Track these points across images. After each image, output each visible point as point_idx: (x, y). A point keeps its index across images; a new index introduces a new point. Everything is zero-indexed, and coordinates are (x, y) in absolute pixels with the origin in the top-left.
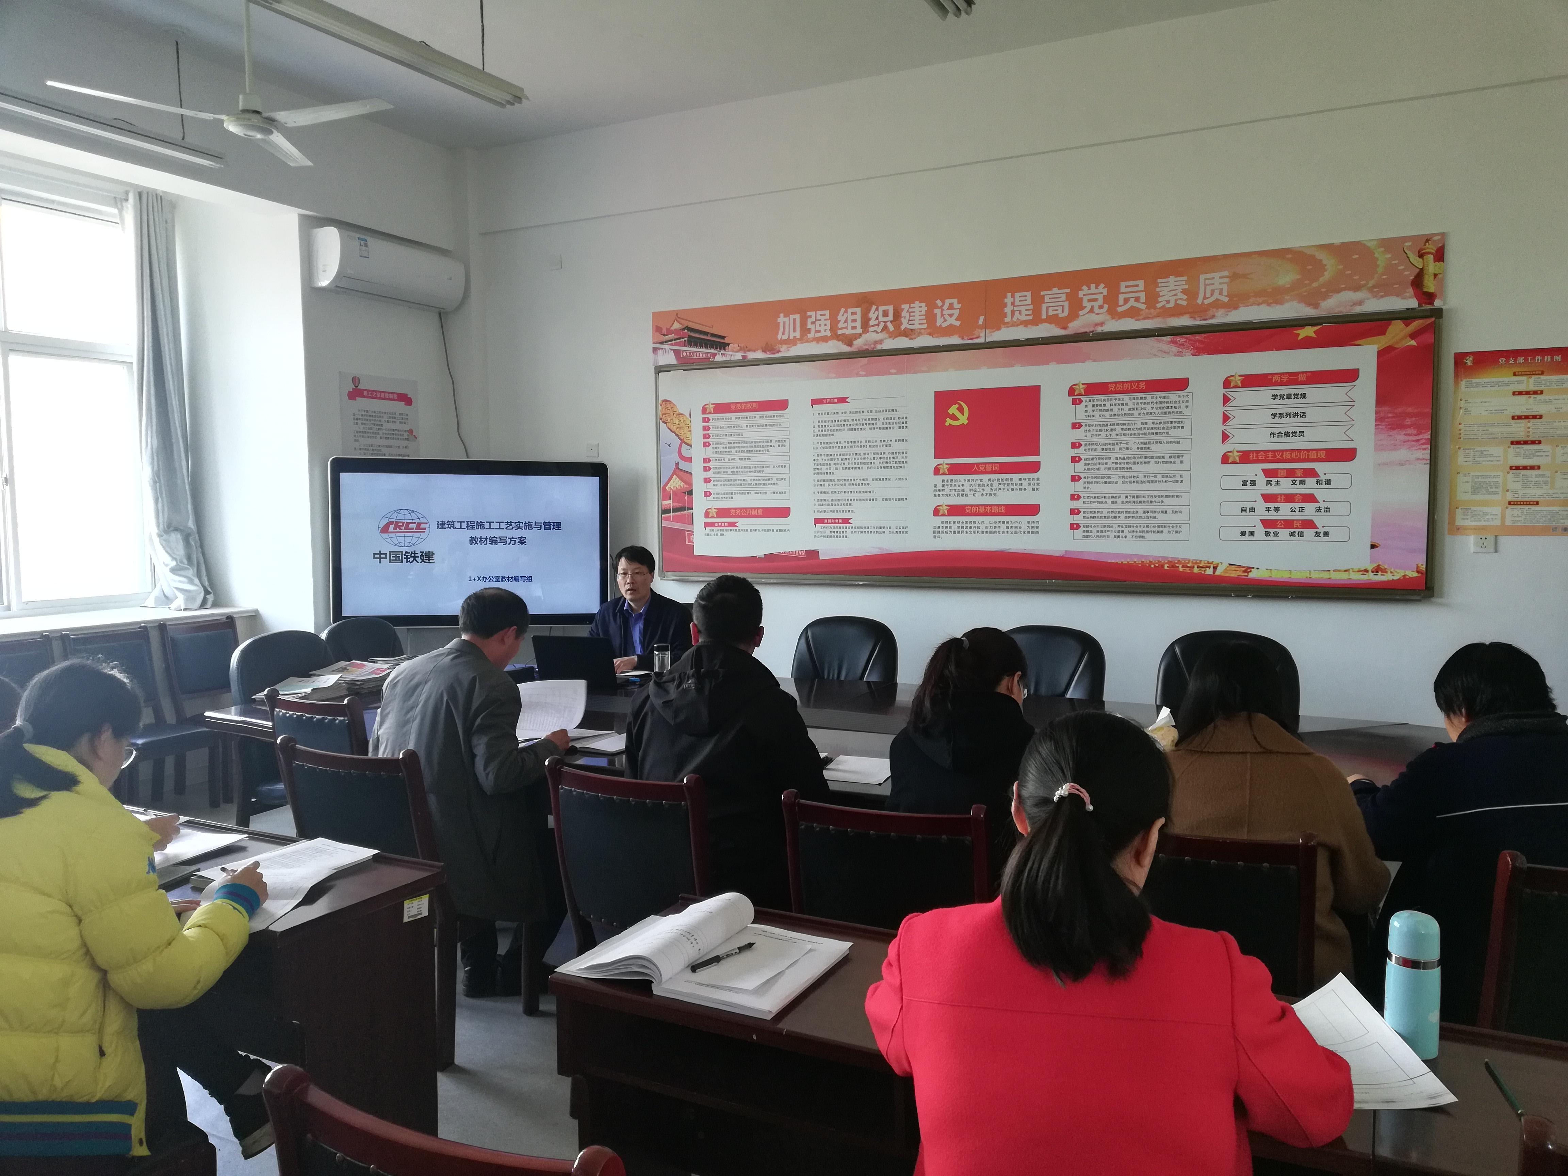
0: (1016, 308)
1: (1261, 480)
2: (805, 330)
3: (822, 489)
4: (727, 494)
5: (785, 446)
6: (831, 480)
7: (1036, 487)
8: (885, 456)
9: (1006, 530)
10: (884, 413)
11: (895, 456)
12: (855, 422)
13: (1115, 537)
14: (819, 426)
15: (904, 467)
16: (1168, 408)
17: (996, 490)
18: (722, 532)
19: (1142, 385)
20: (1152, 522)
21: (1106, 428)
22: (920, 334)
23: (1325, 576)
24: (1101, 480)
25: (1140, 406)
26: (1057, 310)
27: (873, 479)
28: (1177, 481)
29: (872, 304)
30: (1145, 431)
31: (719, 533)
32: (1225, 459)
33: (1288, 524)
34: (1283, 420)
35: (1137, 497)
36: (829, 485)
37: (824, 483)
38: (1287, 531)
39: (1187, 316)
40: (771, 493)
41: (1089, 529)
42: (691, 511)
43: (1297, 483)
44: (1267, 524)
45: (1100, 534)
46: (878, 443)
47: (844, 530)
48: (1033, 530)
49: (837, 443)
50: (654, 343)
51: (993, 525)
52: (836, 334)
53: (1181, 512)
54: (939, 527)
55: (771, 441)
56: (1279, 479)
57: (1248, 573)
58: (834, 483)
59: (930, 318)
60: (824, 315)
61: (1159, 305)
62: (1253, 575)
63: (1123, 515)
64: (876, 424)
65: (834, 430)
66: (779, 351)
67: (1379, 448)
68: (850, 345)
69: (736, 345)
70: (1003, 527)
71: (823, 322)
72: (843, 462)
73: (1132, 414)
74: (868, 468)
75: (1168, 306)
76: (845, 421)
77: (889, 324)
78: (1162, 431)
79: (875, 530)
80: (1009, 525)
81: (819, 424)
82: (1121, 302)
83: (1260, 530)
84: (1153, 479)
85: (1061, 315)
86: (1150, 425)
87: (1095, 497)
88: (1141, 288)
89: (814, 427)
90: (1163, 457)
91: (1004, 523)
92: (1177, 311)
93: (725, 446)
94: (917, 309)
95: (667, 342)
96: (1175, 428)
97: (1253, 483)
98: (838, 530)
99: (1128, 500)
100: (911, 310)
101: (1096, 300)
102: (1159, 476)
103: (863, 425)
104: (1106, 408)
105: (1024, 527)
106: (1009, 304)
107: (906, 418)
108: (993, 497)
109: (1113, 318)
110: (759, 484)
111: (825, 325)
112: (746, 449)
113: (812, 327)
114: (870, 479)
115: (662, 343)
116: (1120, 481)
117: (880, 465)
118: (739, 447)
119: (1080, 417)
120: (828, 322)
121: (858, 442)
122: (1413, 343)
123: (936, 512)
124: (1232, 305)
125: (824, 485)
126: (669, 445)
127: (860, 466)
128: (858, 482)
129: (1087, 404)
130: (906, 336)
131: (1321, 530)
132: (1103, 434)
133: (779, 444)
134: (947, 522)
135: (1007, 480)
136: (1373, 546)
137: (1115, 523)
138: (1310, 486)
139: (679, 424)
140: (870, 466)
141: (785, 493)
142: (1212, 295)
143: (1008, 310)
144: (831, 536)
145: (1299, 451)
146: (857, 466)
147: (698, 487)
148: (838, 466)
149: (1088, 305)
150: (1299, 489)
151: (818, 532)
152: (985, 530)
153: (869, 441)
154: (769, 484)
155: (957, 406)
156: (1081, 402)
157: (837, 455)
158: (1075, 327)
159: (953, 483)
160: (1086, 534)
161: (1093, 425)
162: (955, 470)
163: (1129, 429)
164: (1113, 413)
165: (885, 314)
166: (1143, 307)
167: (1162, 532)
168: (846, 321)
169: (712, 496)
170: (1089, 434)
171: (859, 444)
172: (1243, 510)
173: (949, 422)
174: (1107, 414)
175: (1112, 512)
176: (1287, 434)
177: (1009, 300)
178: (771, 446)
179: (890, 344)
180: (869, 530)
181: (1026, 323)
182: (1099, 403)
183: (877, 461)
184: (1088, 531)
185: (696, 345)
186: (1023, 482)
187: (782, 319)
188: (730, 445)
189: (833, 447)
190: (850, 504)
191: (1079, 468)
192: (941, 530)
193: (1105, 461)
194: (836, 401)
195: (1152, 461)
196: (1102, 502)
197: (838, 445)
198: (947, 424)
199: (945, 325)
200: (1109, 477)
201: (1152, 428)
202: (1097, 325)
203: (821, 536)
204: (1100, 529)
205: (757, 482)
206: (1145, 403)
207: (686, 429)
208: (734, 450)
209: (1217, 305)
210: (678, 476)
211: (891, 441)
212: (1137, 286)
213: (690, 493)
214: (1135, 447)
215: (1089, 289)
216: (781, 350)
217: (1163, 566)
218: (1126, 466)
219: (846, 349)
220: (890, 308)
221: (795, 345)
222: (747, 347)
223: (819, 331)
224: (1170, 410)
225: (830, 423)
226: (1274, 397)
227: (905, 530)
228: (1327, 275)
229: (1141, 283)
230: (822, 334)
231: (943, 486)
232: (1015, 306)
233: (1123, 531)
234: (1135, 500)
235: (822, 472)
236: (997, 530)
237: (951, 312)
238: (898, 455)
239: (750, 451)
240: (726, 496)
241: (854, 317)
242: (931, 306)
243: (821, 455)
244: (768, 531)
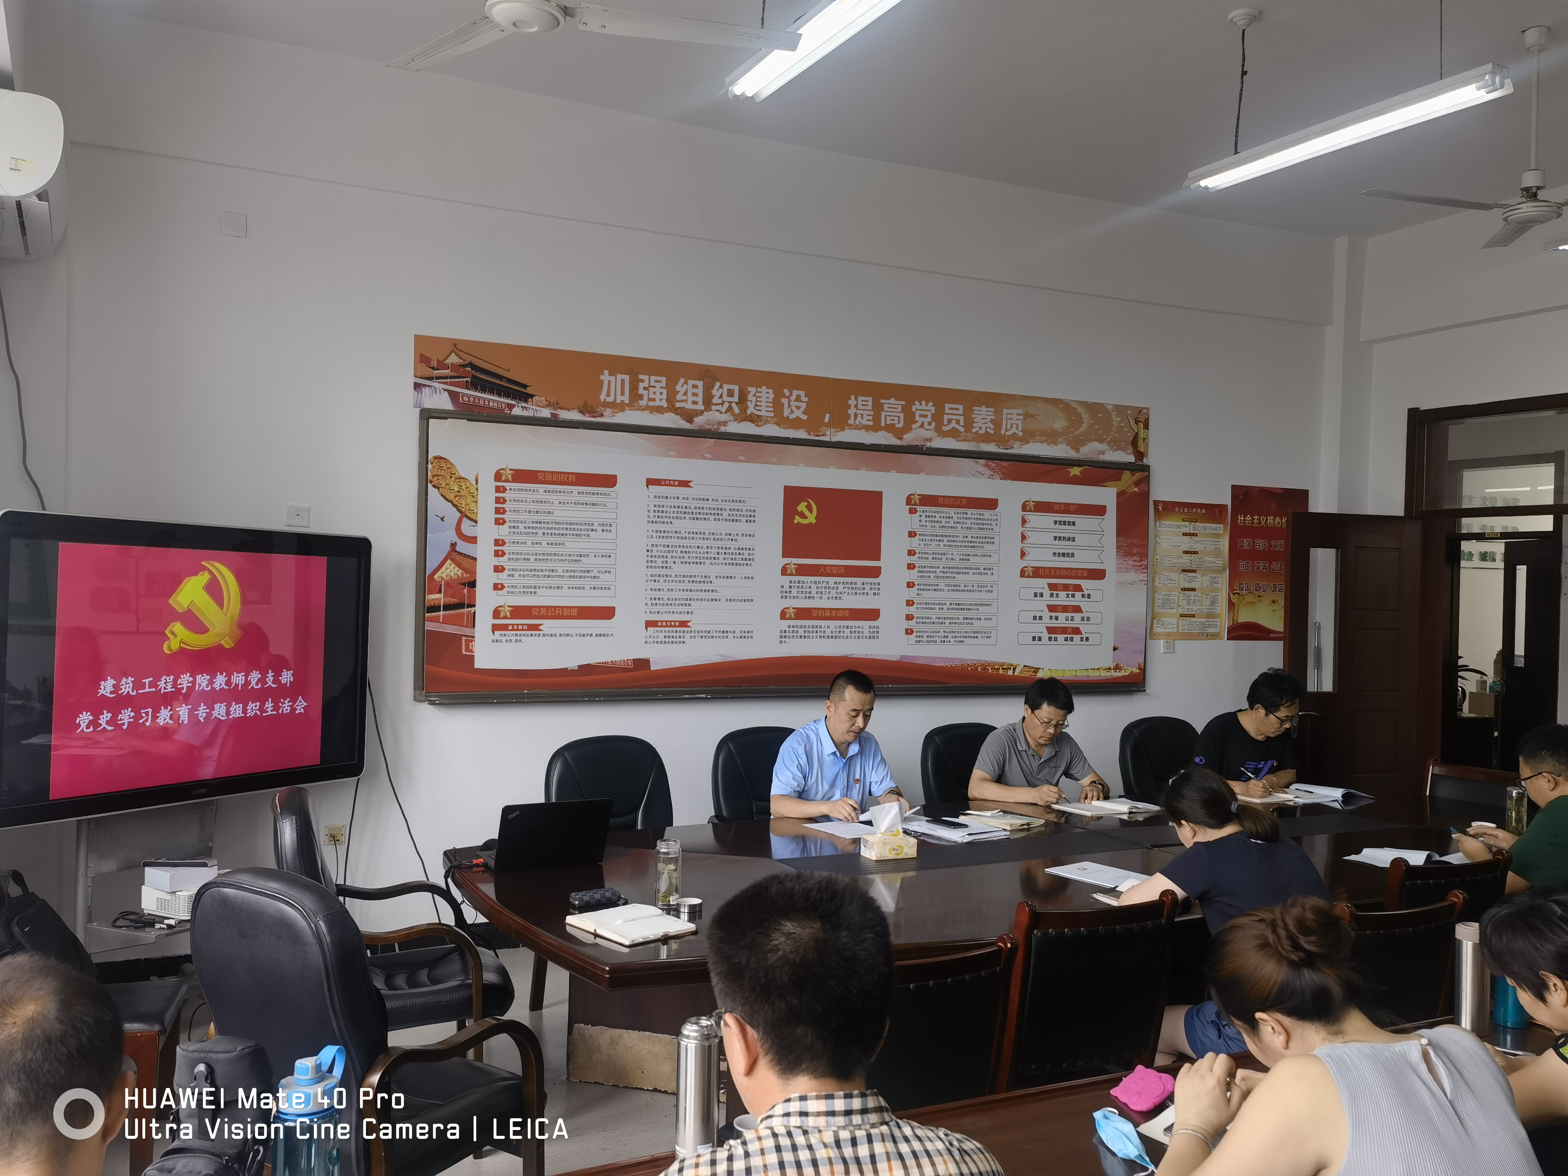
0: (858, 412)
1: (1047, 592)
2: (635, 396)
3: (656, 586)
4: (528, 587)
5: (610, 531)
6: (667, 576)
7: (876, 591)
8: (730, 551)
9: (849, 635)
10: (731, 503)
11: (741, 551)
12: (698, 511)
13: (941, 641)
14: (654, 511)
15: (751, 565)
16: (983, 524)
17: (841, 593)
18: (518, 638)
19: (964, 501)
20: (969, 628)
21: (936, 538)
22: (766, 422)
23: (1085, 673)
24: (931, 588)
25: (962, 521)
26: (894, 420)
27: (716, 577)
28: (989, 591)
29: (715, 380)
30: (966, 544)
31: (514, 638)
32: (1023, 574)
33: (1064, 630)
34: (1061, 542)
35: (959, 605)
36: (665, 581)
37: (659, 578)
38: (1063, 637)
39: (994, 444)
40: (591, 588)
41: (921, 634)
42: (472, 610)
43: (1070, 596)
44: (1051, 630)
45: (929, 639)
46: (723, 537)
47: (682, 635)
48: (874, 635)
49: (676, 532)
50: (416, 376)
51: (838, 630)
52: (674, 406)
53: (991, 619)
54: (785, 631)
55: (593, 524)
56: (1058, 592)
57: (1036, 673)
58: (671, 579)
59: (778, 407)
60: (660, 382)
61: (974, 430)
62: (1040, 675)
63: (948, 621)
64: (722, 515)
65: (673, 518)
66: (602, 415)
67: (1119, 570)
68: (691, 421)
69: (543, 399)
70: (847, 631)
71: (658, 390)
72: (682, 555)
73: (957, 528)
74: (711, 563)
75: (980, 432)
76: (686, 507)
77: (734, 405)
78: (978, 545)
79: (718, 635)
80: (853, 630)
81: (655, 509)
82: (946, 422)
83: (1045, 636)
84: (971, 588)
85: (897, 426)
86: (970, 539)
87: (926, 604)
88: (961, 412)
89: (649, 511)
90: (979, 569)
91: (848, 627)
92: (986, 438)
93: (527, 525)
94: (764, 395)
95: (437, 378)
96: (988, 542)
97: (1042, 595)
98: (675, 635)
99: (952, 607)
100: (757, 394)
101: (926, 416)
102: (976, 586)
103: (707, 514)
104: (936, 520)
105: (866, 633)
106: (853, 406)
107: (754, 511)
108: (838, 601)
109: (939, 436)
110: (574, 577)
111: (661, 393)
112: (557, 532)
113: (645, 393)
114: (713, 576)
115: (430, 378)
116: (946, 588)
117: (725, 561)
118: (548, 528)
119: (916, 527)
120: (665, 391)
121: (700, 533)
122: (1136, 489)
123: (783, 615)
124: (1025, 440)
125: (659, 581)
126: (442, 519)
127: (702, 561)
128: (698, 579)
129: (921, 514)
130: (753, 422)
131: (1084, 636)
132: (934, 543)
133: (603, 528)
134: (793, 627)
135: (851, 583)
136: (1115, 649)
137: (941, 629)
138: (1077, 599)
139: (459, 492)
140: (713, 561)
141: (609, 589)
142: (1011, 428)
143: (852, 411)
144: (665, 642)
145: (1071, 569)
146: (699, 561)
147: (485, 578)
148: (677, 560)
149: (920, 420)
150: (1070, 602)
151: (650, 637)
152: (830, 635)
153: (713, 534)
154: (588, 577)
155: (806, 504)
156: (916, 511)
157: (676, 547)
158: (909, 438)
159: (800, 585)
160: (918, 639)
161: (925, 535)
162: (803, 570)
163: (954, 541)
164: (941, 525)
165: (730, 393)
166: (962, 429)
167: (977, 637)
168: (685, 394)
169: (506, 590)
170: (922, 543)
171: (702, 536)
172: (1035, 618)
173: (798, 519)
174: (937, 525)
175: (939, 618)
176: (1064, 555)
177: (852, 402)
178: (592, 530)
179: (734, 427)
180: (711, 635)
181: (867, 428)
182: (931, 514)
183: (721, 557)
184: (920, 636)
185: (483, 390)
186: (865, 586)
187: (606, 377)
188: (535, 525)
189: (671, 537)
190: (689, 605)
191: (913, 575)
192: (787, 634)
193: (934, 570)
194: (676, 483)
195: (971, 571)
196: (931, 609)
197: (677, 535)
198: (796, 521)
199: (792, 417)
200: (938, 585)
201: (971, 542)
202: (926, 440)
203: (654, 642)
204: (929, 635)
205: (572, 574)
206: (966, 519)
207: (470, 499)
208: (540, 532)
209: (1014, 437)
210: (452, 560)
211: (737, 535)
212: (958, 409)
213: (472, 584)
214: (958, 558)
215: (921, 405)
216: (605, 414)
217: (977, 669)
218: (950, 575)
219: (684, 425)
220: (736, 388)
221: (623, 410)
222: (557, 404)
223: (654, 400)
224: (984, 526)
225: (668, 509)
226: (1056, 522)
227: (750, 635)
228: (1084, 427)
229: (961, 407)
230: (657, 403)
231: (790, 587)
232: (857, 409)
233: (947, 637)
234: (957, 607)
235: (657, 565)
236: (841, 635)
237: (798, 404)
238: (744, 551)
239: (562, 534)
240: (526, 590)
241: (695, 391)
242: (779, 395)
243: (657, 546)
244: (584, 635)
